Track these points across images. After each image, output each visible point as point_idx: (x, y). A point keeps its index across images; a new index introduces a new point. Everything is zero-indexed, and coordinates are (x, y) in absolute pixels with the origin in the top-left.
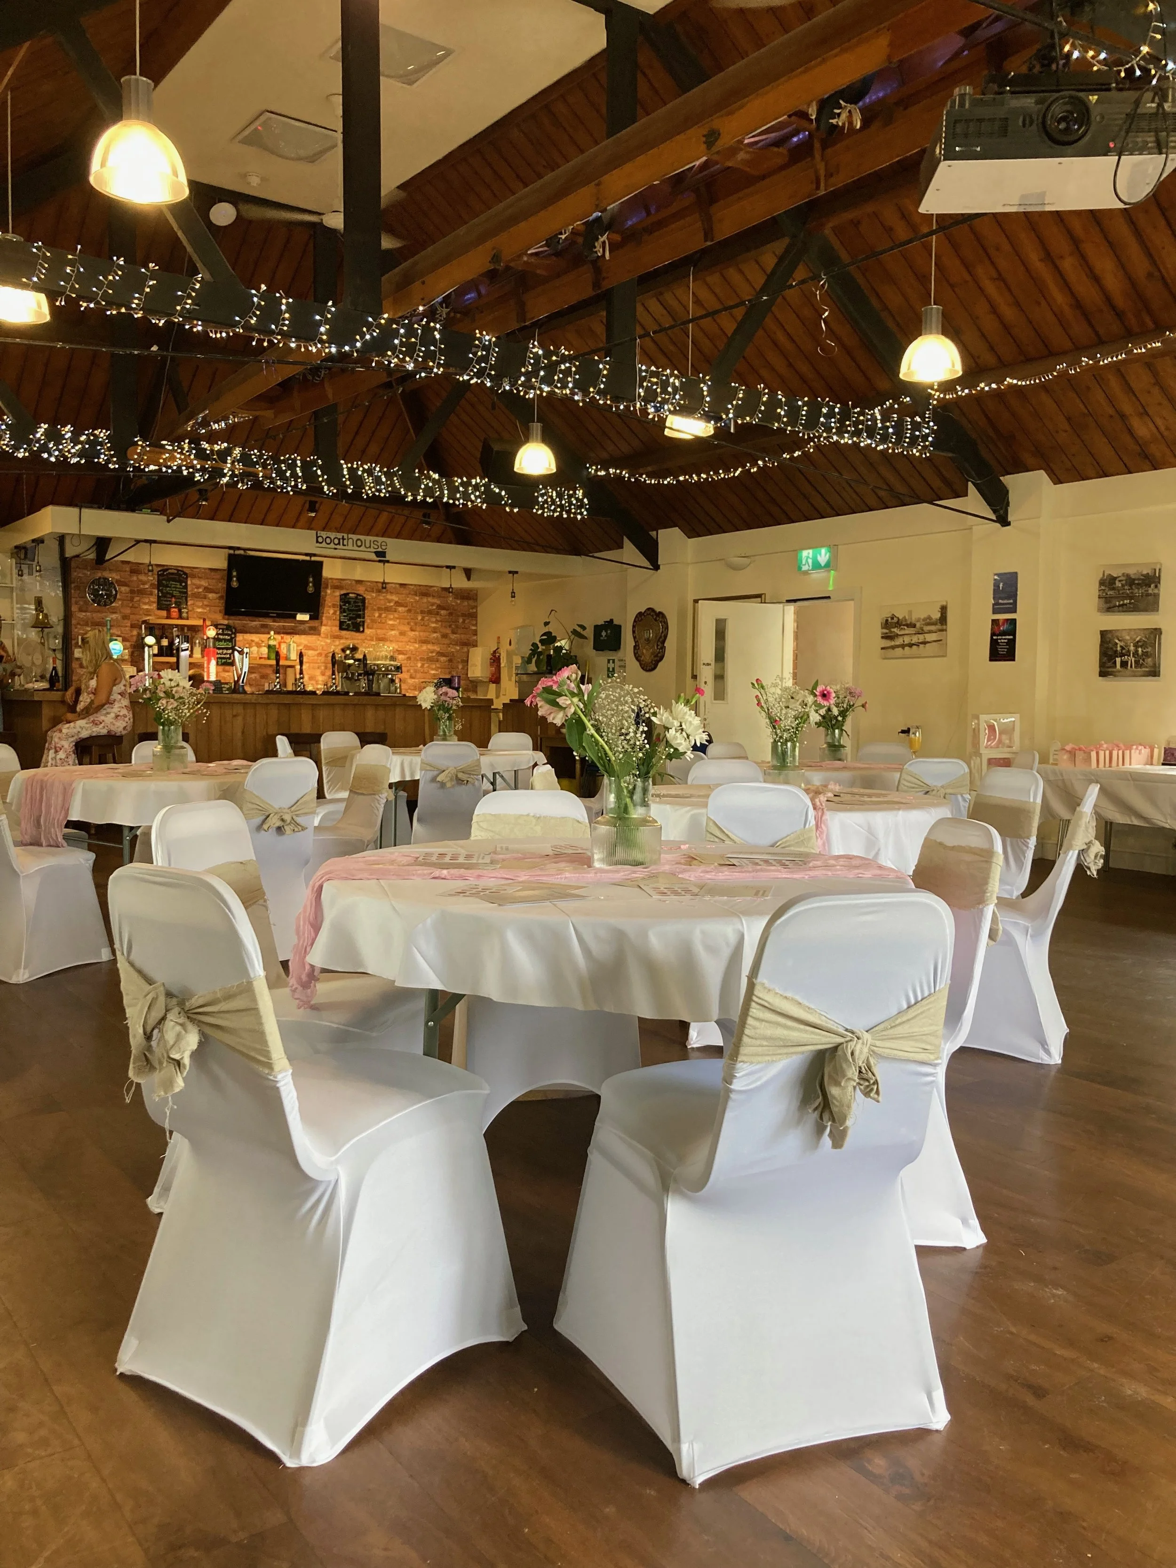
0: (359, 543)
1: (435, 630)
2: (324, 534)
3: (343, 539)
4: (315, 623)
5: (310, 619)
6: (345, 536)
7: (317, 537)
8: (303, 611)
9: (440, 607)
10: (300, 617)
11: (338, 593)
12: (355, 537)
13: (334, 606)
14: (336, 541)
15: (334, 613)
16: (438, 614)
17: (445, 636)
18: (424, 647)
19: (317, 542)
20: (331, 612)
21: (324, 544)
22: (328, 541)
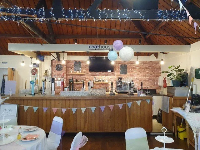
0: (103, 47)
1: (148, 73)
2: (91, 45)
3: (98, 46)
4: (112, 73)
5: (111, 71)
6: (99, 45)
7: (89, 46)
8: (109, 70)
9: (149, 67)
10: (108, 71)
11: (119, 65)
12: (102, 45)
13: (118, 68)
14: (96, 47)
15: (119, 70)
16: (149, 68)
17: (151, 74)
18: (145, 77)
19: (89, 48)
20: (118, 69)
21: (91, 48)
22: (93, 47)
